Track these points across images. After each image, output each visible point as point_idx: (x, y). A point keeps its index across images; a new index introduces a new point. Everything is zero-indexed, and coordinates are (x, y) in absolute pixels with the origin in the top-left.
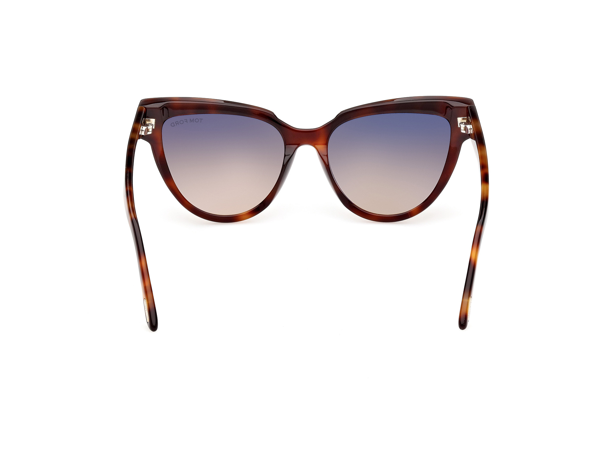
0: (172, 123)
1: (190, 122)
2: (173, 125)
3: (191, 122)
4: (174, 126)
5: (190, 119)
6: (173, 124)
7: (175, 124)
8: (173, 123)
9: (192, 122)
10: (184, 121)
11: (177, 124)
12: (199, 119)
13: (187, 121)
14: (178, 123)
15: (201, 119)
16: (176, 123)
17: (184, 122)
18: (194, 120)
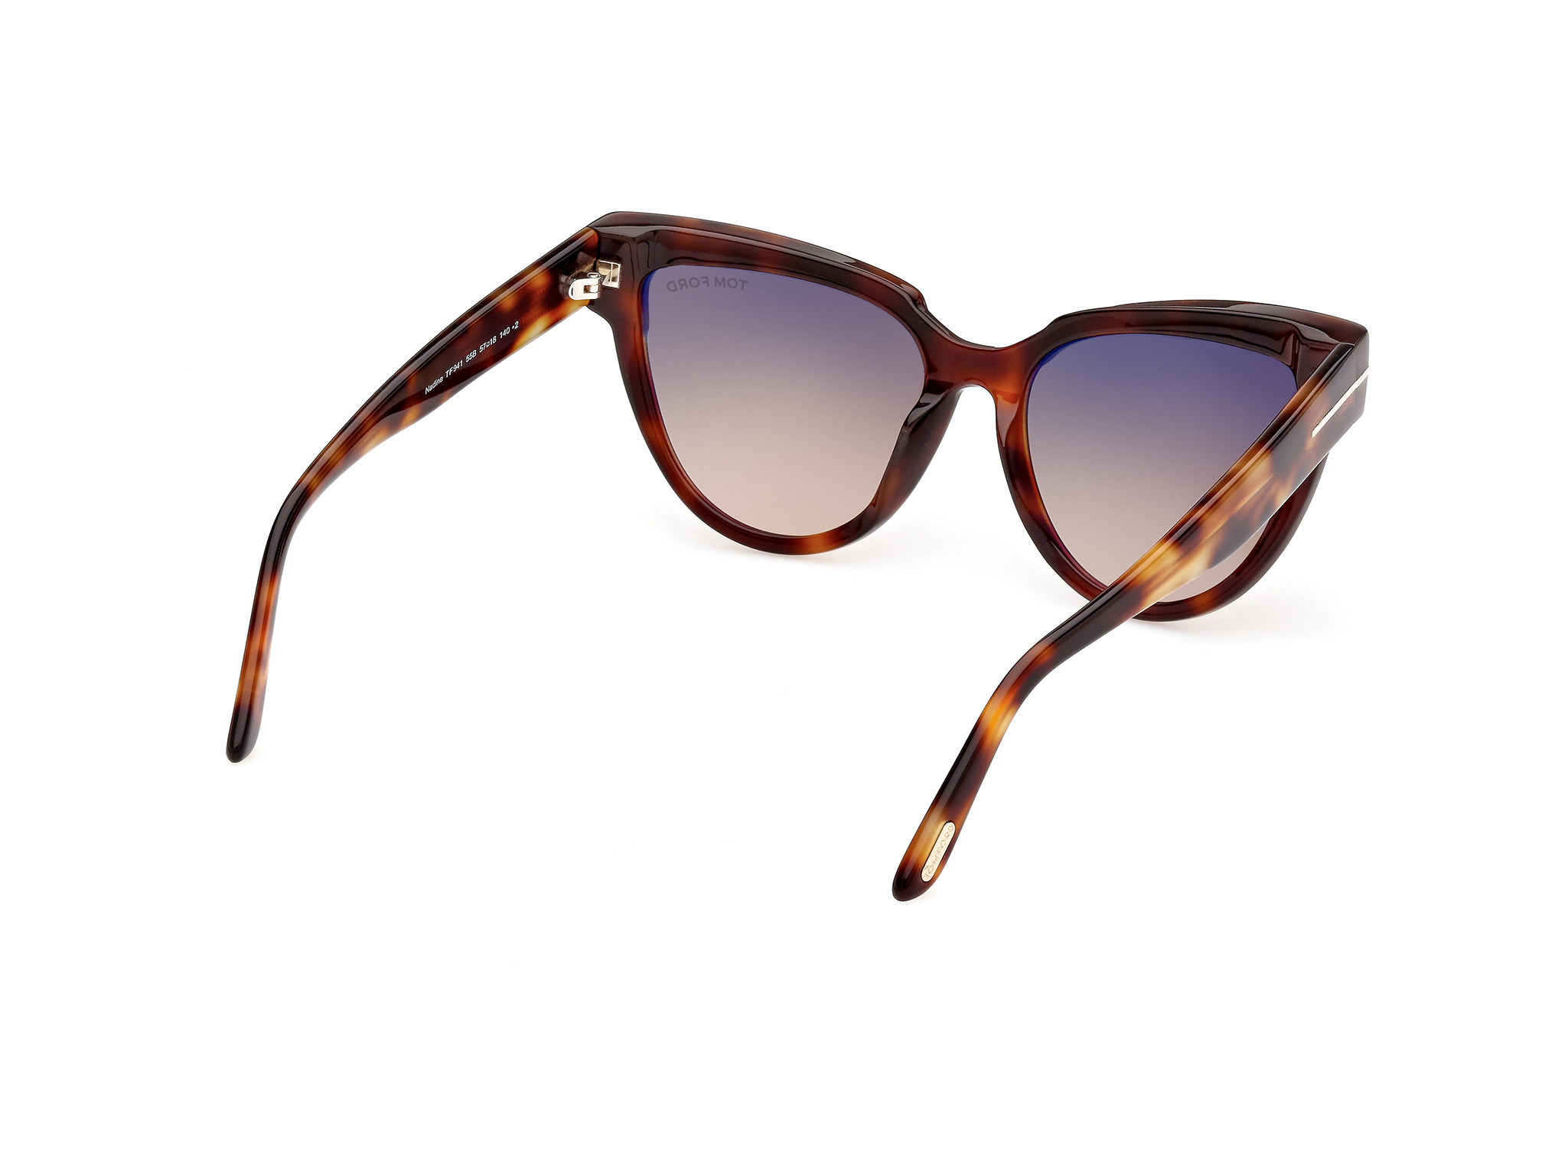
0: (670, 282)
1: (716, 286)
2: (672, 286)
3: (718, 285)
4: (676, 289)
5: (716, 278)
6: (672, 284)
7: (677, 284)
8: (673, 282)
9: (720, 285)
10: (701, 280)
11: (682, 286)
12: (738, 280)
13: (707, 282)
14: (685, 284)
15: (744, 282)
16: (681, 282)
17: (700, 282)
18: (726, 283)
